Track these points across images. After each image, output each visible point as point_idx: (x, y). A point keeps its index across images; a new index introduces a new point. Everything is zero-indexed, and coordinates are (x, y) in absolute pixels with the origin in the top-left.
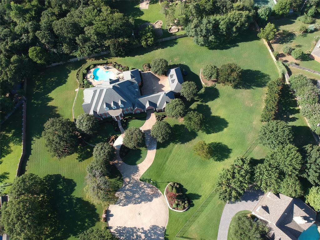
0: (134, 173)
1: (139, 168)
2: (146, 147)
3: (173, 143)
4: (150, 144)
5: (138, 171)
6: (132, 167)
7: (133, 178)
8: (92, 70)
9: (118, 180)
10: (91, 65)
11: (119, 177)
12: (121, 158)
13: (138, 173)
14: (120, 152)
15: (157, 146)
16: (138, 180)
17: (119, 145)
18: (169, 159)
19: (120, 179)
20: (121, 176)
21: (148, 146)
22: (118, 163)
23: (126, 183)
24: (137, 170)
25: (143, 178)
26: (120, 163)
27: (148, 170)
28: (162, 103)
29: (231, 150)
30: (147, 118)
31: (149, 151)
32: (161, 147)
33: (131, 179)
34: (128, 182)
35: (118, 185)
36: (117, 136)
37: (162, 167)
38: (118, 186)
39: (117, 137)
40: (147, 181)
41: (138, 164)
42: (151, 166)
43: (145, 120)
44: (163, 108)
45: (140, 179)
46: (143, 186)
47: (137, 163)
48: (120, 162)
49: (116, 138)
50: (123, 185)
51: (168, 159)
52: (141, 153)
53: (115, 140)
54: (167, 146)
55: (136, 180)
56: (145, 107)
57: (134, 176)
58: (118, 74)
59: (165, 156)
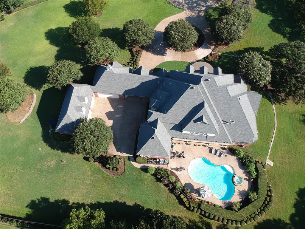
8: (236, 199)
10: (239, 210)
19: (211, 16)
23: (204, 11)
29: (64, 7)
33: (197, 14)
34: (201, 12)
46: (185, 5)
55: (192, 11)
58: (181, 168)
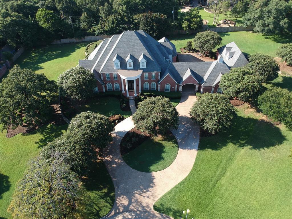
0: (141, 189)
1: (155, 181)
2: (176, 142)
3: (235, 144)
4: (183, 139)
5: (152, 187)
6: (140, 175)
7: (136, 201)
9: (102, 197)
11: (105, 190)
12: (122, 153)
13: (151, 189)
14: (121, 143)
15: (199, 144)
16: (148, 207)
17: (122, 132)
18: (228, 174)
19: (107, 195)
20: (112, 189)
21: (181, 142)
22: (112, 162)
23: (119, 210)
24: (149, 183)
25: (162, 205)
26: (116, 163)
27: (176, 187)
28: (214, 75)
30: (182, 100)
31: (181, 151)
32: (208, 148)
33: (133, 200)
34: (124, 207)
35: (99, 207)
36: (123, 117)
37: (212, 188)
38: (98, 212)
39: (123, 119)
40: (172, 213)
41: (154, 171)
42: (183, 181)
43: (179, 102)
44: (214, 84)
45: (155, 207)
47: (152, 168)
48: (117, 160)
49: (121, 119)
50: (111, 212)
51: (224, 172)
52: (163, 152)
53: (119, 122)
54: (221, 147)
55: (143, 207)
56: (182, 79)
57: (140, 195)
59: (218, 167)
